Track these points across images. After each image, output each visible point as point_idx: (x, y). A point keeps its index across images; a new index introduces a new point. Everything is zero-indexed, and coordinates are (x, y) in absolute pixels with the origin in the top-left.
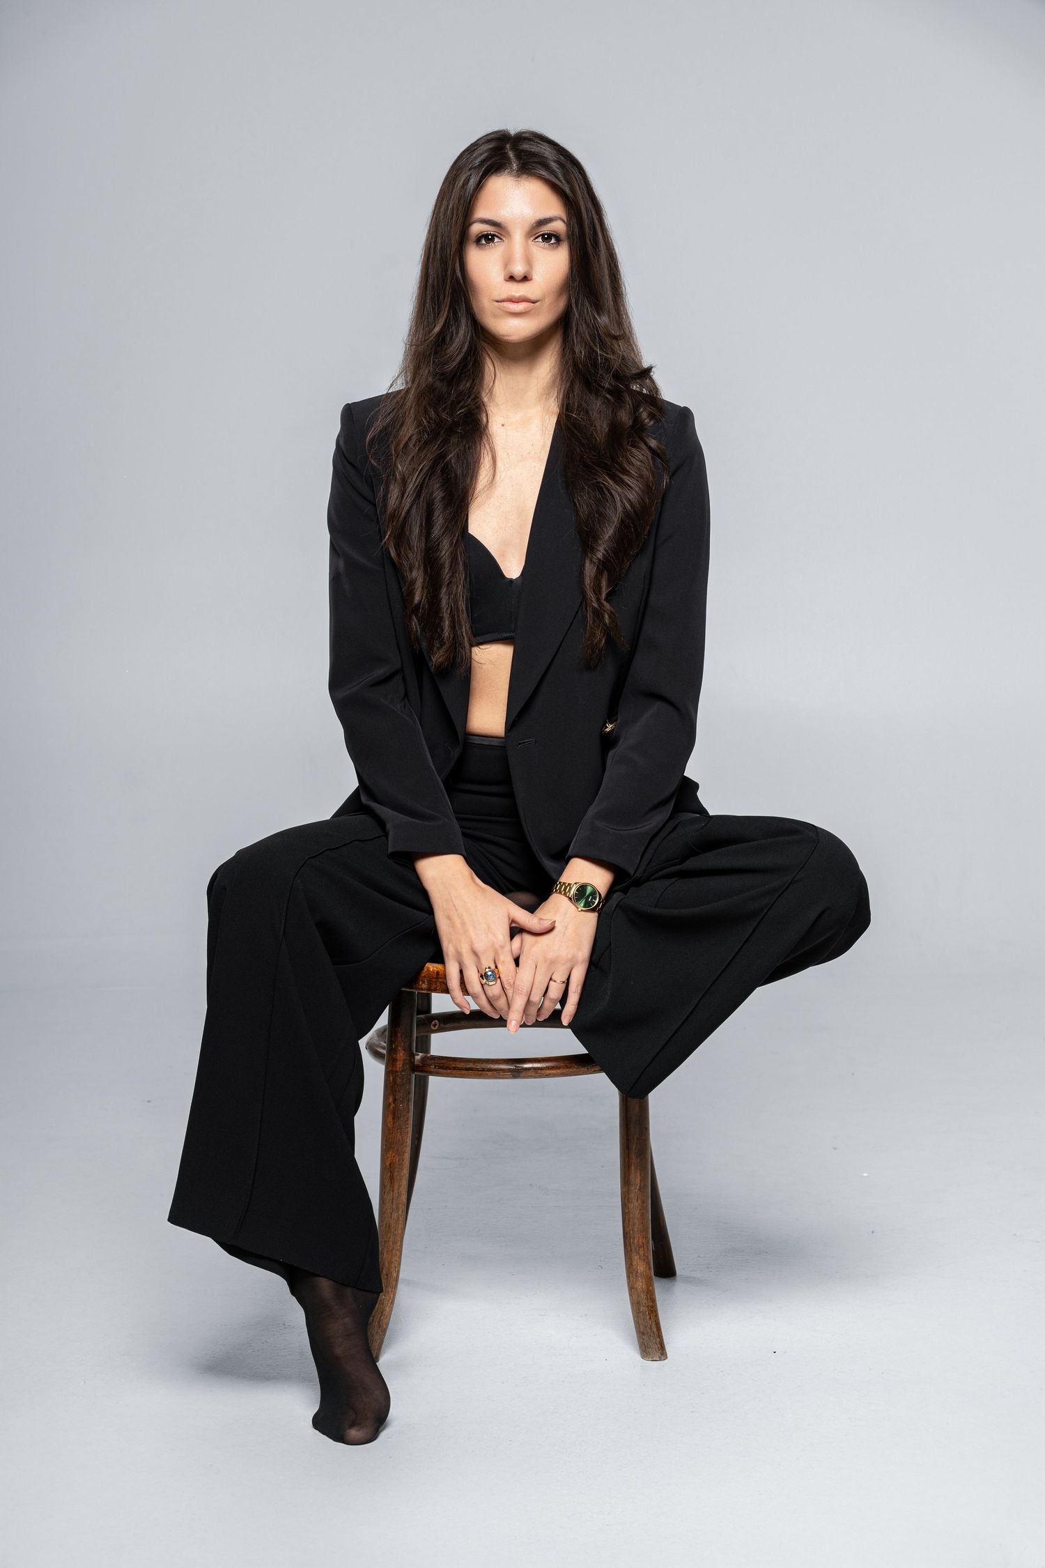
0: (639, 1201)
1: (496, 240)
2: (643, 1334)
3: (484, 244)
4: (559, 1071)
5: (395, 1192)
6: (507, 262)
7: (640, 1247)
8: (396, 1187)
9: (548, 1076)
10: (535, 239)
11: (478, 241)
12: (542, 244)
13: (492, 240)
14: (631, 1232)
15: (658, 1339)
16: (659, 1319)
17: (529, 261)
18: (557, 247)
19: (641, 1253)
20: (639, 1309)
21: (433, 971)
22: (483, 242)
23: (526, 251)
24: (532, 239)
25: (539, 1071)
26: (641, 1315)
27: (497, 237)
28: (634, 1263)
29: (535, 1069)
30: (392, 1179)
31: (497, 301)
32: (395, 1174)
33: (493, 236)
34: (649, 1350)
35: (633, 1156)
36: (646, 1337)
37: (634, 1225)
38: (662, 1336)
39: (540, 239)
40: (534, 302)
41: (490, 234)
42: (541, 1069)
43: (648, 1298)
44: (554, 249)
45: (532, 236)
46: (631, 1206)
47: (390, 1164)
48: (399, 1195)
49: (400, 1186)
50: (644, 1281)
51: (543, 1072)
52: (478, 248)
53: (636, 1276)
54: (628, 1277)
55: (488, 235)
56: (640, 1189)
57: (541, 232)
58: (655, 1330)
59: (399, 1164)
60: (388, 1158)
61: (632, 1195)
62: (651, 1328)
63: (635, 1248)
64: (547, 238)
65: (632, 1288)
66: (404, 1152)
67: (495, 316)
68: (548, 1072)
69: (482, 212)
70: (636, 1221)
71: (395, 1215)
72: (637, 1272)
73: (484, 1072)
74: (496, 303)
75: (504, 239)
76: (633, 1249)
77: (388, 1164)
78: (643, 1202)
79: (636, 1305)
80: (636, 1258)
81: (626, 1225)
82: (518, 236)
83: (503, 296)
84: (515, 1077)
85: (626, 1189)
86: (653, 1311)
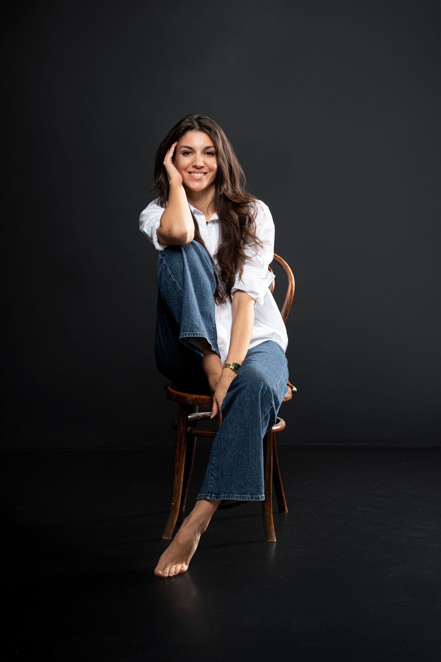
1: (190, 154)
2: (267, 532)
5: (179, 478)
11: (184, 154)
12: (207, 155)
21: (194, 398)
22: (186, 155)
23: (201, 157)
24: (204, 154)
27: (191, 152)
30: (177, 473)
32: (179, 471)
33: (189, 152)
39: (206, 154)
41: (188, 152)
43: (270, 519)
44: (211, 157)
45: (204, 153)
47: (177, 468)
50: (268, 513)
52: (183, 158)
57: (206, 152)
58: (272, 531)
59: (180, 468)
64: (209, 154)
66: (182, 463)
71: (178, 486)
72: (266, 509)
75: (193, 154)
79: (265, 521)
80: (266, 504)
82: (199, 153)
86: (271, 524)
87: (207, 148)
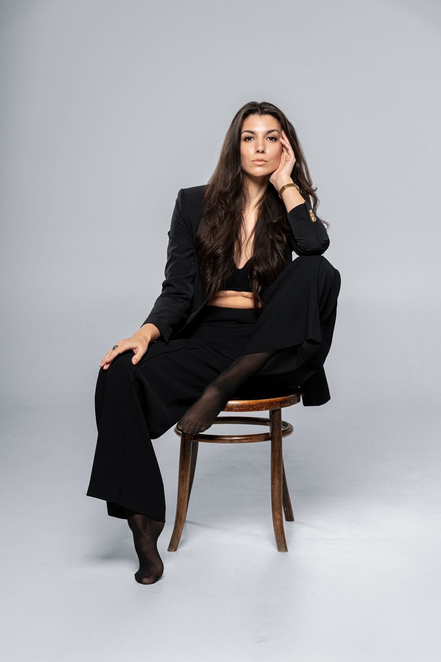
0: (278, 491)
1: (252, 139)
2: (279, 542)
3: (247, 141)
4: (248, 440)
5: (184, 486)
6: (256, 146)
7: (278, 509)
8: (184, 484)
9: (243, 442)
10: (267, 139)
11: (245, 140)
12: (270, 141)
13: (250, 139)
14: (275, 503)
15: (284, 544)
16: (285, 537)
17: (264, 145)
18: (275, 142)
19: (279, 511)
20: (277, 533)
22: (247, 140)
23: (263, 142)
24: (266, 138)
25: (240, 440)
26: (278, 535)
27: (252, 138)
28: (276, 515)
29: (238, 439)
30: (183, 481)
31: (252, 161)
32: (184, 479)
33: (251, 138)
34: (281, 548)
35: (276, 474)
36: (280, 543)
37: (276, 500)
38: (286, 543)
39: (269, 139)
40: (266, 162)
42: (240, 439)
43: (281, 529)
44: (274, 142)
46: (275, 493)
47: (182, 475)
48: (186, 487)
49: (186, 484)
50: (279, 522)
51: (242, 441)
52: (245, 142)
53: (277, 520)
54: (273, 520)
55: (249, 137)
56: (278, 486)
57: (269, 136)
58: (283, 541)
59: (186, 475)
60: (181, 473)
61: (275, 489)
62: (282, 540)
63: (276, 509)
65: (274, 524)
66: (188, 471)
67: (251, 167)
68: (244, 441)
69: (245, 128)
70: (276, 498)
71: (184, 495)
72: (277, 518)
73: (219, 441)
74: (251, 162)
75: (255, 138)
76: (275, 509)
77: (181, 475)
78: (279, 491)
79: (276, 531)
80: (276, 513)
81: (273, 500)
82: (260, 137)
83: (255, 159)
84: (231, 443)
85: (273, 486)
86: (282, 533)
87: (270, 132)
